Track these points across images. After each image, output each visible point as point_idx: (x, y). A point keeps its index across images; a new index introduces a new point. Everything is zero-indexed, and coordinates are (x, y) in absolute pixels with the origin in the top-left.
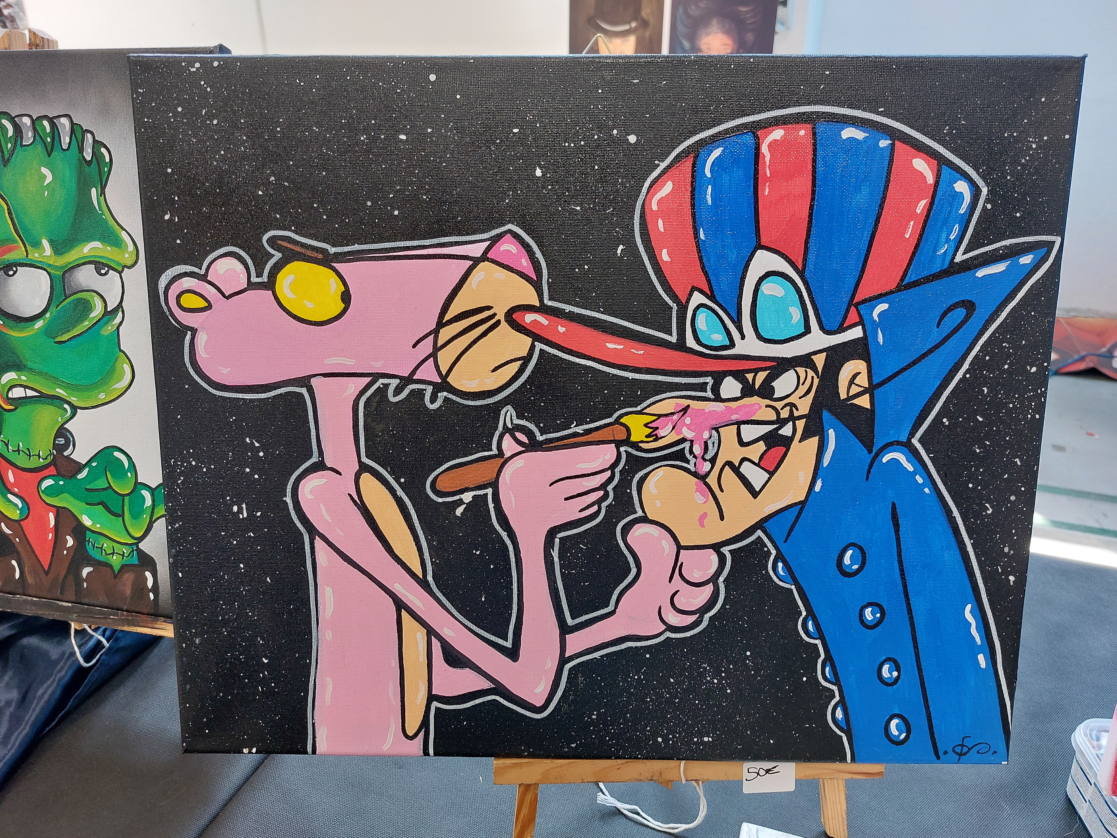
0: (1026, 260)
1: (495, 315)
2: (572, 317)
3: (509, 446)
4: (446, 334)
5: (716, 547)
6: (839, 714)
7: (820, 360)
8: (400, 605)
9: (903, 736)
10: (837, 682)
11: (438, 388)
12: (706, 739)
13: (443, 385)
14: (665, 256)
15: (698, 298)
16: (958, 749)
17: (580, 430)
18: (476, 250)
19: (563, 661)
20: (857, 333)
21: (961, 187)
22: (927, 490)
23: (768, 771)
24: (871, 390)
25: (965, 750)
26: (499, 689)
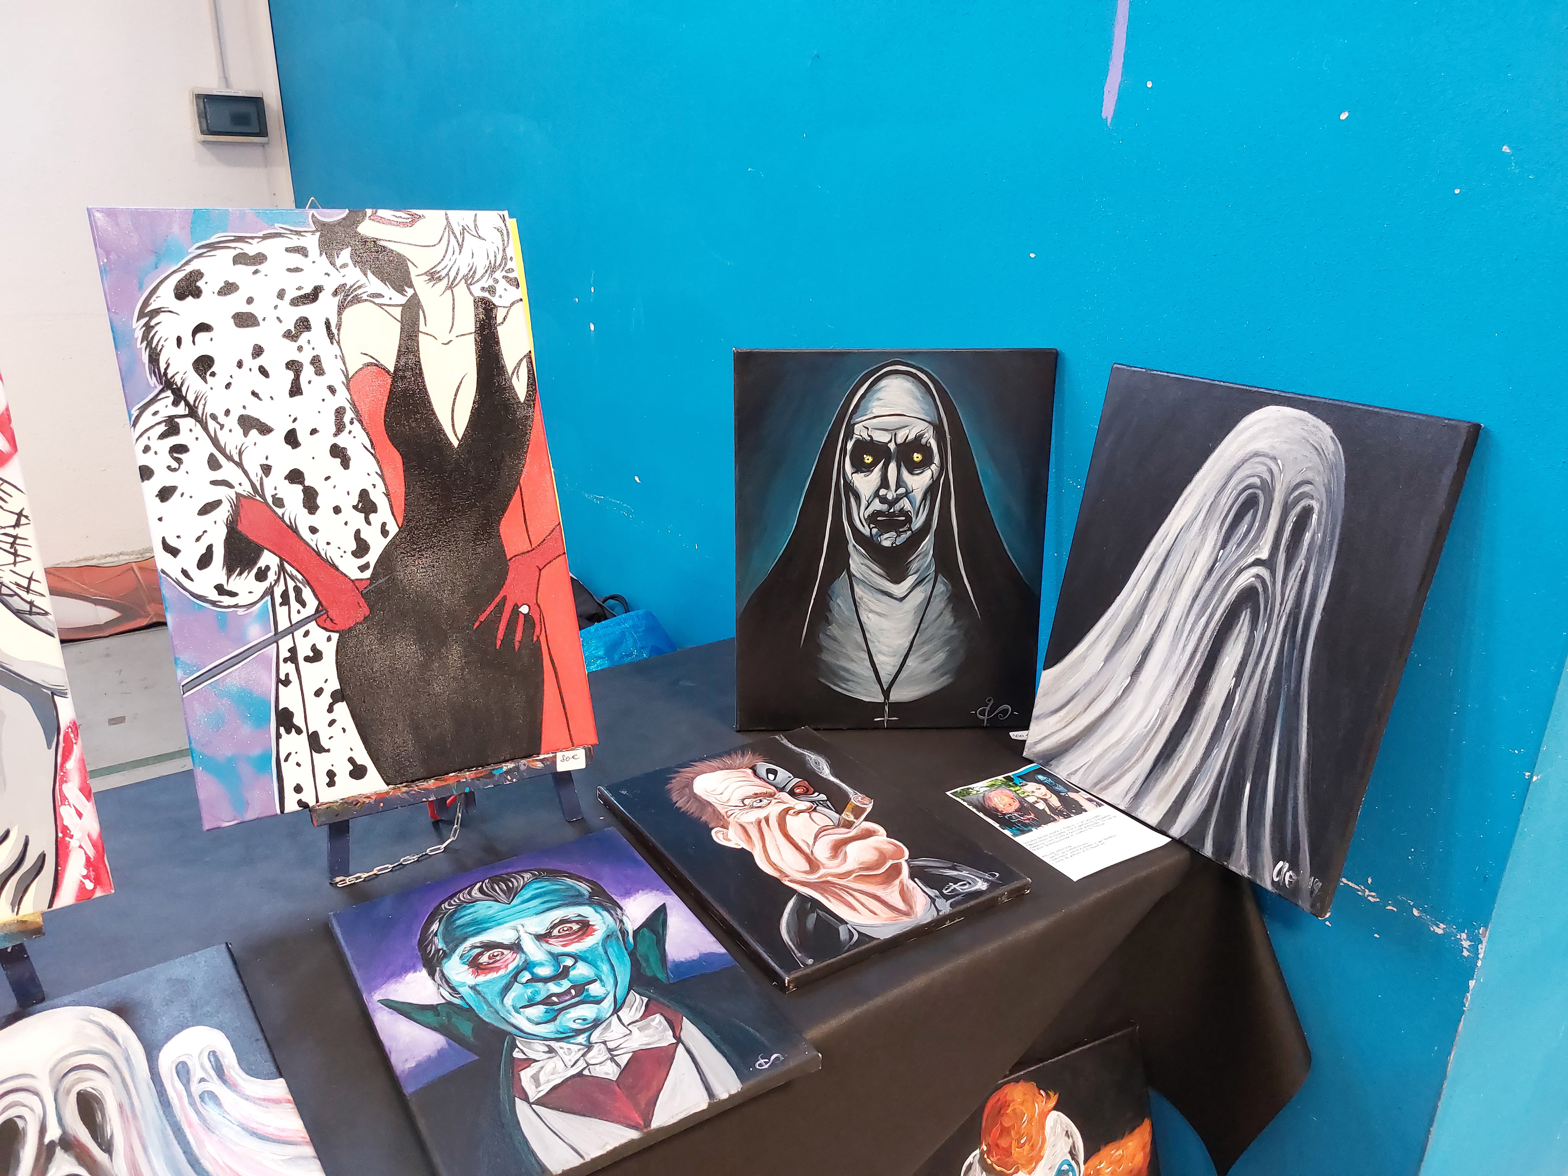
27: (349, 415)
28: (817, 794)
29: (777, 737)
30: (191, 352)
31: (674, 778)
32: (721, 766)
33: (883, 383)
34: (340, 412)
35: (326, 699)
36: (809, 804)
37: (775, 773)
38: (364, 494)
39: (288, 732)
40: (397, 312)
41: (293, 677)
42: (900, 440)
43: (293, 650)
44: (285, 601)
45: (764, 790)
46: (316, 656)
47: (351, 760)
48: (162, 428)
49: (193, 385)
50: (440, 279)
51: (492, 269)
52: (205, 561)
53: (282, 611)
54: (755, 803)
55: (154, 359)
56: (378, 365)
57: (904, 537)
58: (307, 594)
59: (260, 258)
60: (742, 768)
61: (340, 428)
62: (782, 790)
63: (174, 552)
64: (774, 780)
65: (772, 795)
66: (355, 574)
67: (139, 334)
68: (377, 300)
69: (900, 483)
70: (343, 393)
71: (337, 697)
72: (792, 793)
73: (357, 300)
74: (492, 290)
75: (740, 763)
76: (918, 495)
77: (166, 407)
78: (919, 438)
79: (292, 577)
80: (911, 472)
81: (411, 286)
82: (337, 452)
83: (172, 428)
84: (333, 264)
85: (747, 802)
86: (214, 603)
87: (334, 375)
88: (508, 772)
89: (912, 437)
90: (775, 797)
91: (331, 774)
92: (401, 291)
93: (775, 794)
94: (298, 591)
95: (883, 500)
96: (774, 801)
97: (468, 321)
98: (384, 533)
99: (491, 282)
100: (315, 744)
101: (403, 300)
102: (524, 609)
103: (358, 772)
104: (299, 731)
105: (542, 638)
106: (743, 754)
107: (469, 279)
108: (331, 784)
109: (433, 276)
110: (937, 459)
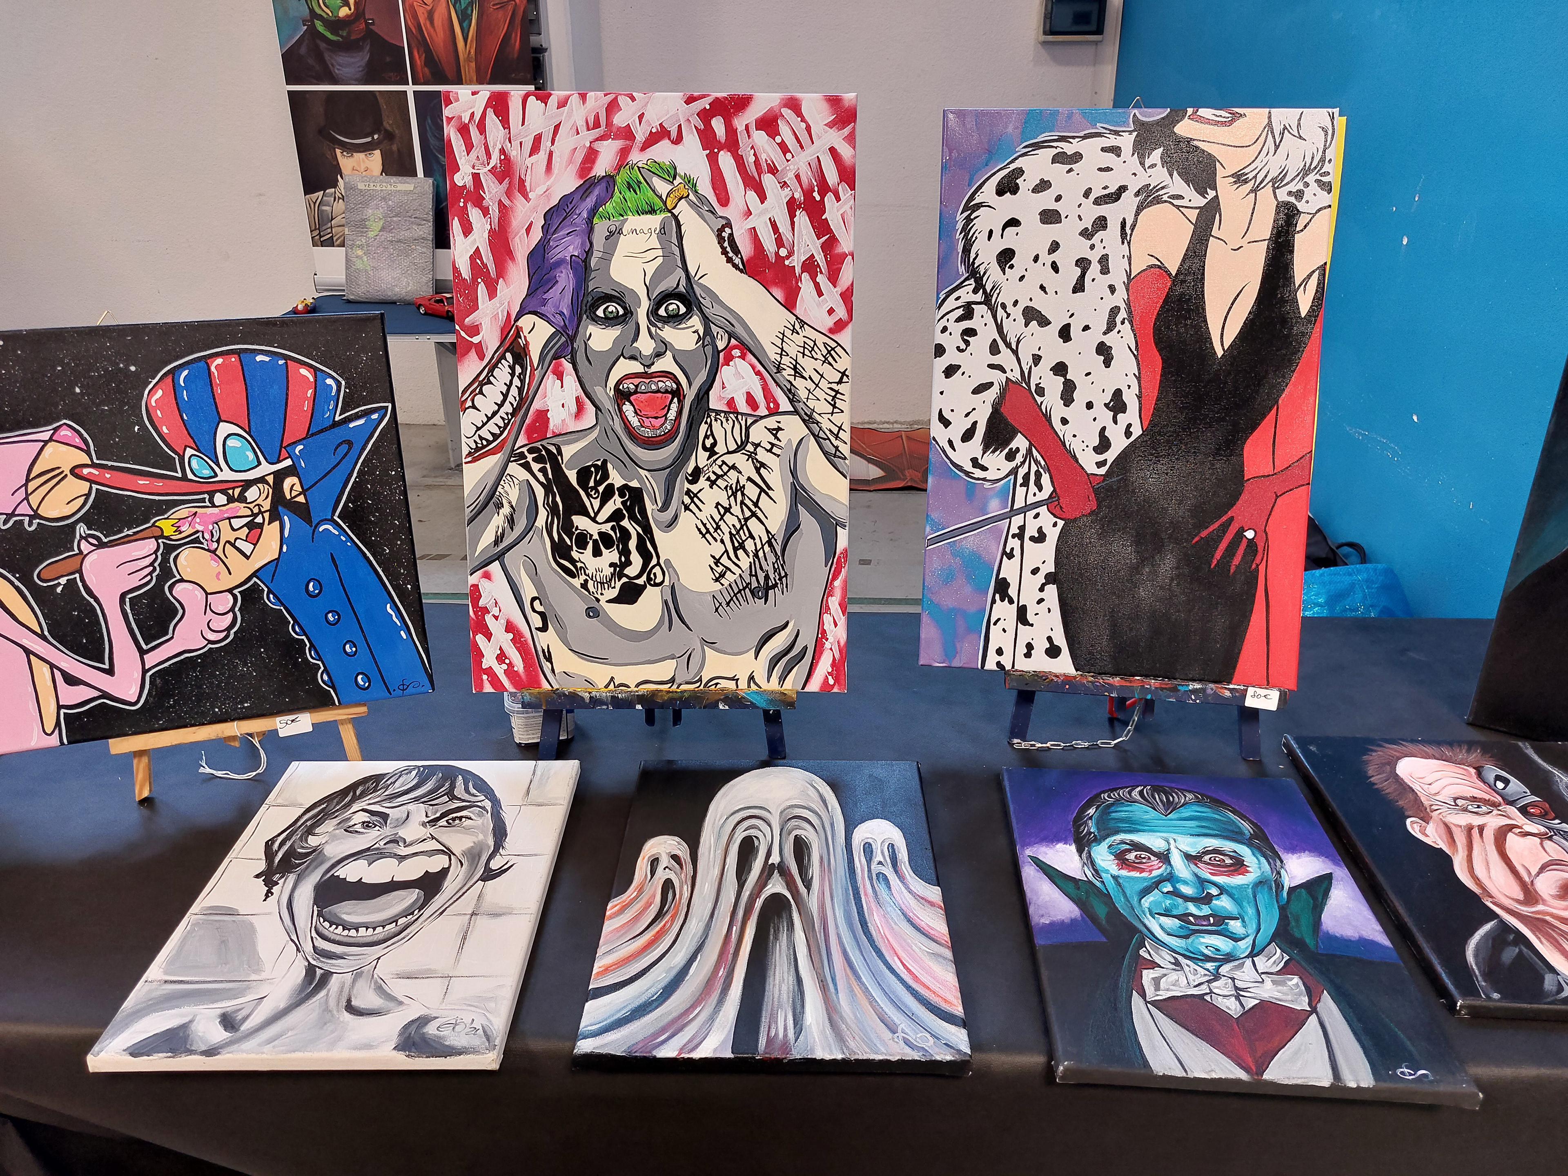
0: (375, 416)
1: (63, 472)
2: (112, 468)
3: (85, 547)
4: (32, 486)
5: (230, 591)
6: (325, 677)
7: (270, 479)
8: (28, 652)
9: (367, 684)
10: (320, 659)
11: (32, 518)
12: (246, 705)
13: (36, 515)
14: (165, 430)
15: (189, 452)
16: (401, 687)
17: (130, 532)
18: (46, 436)
19: (145, 672)
20: (288, 462)
21: (329, 381)
22: (349, 544)
23: (292, 721)
24: (304, 492)
25: (405, 687)
26: (105, 695)
27: (1123, 314)
28: (1557, 821)
29: (1520, 744)
30: (999, 244)
31: (1375, 751)
32: (1437, 756)
34: (1115, 311)
35: (1040, 578)
36: (1543, 829)
37: (1506, 782)
38: (1118, 393)
39: (1002, 600)
40: (1193, 215)
41: (1017, 552)
43: (1022, 528)
44: (1026, 483)
45: (1487, 797)
46: (1040, 538)
47: (1049, 639)
48: (960, 312)
49: (993, 274)
50: (1246, 182)
51: (1306, 171)
52: (968, 436)
53: (1021, 491)
54: (1470, 807)
55: (967, 250)
56: (1161, 267)
58: (1045, 479)
59: (1077, 157)
60: (1464, 764)
61: (1111, 327)
62: (1512, 803)
63: (946, 423)
64: (1504, 789)
65: (1495, 805)
66: (1091, 469)
67: (960, 226)
68: (1176, 202)
70: (1121, 293)
71: (1050, 578)
72: (1524, 811)
73: (1158, 201)
74: (1299, 195)
75: (1462, 759)
77: (967, 294)
79: (1037, 462)
81: (1215, 188)
82: (1103, 350)
83: (968, 313)
84: (1142, 164)
85: (1459, 802)
86: (967, 474)
87: (1118, 276)
88: (1194, 691)
90: (1500, 808)
91: (1030, 647)
92: (1203, 193)
93: (1500, 805)
94: (1038, 475)
96: (1495, 812)
97: (1264, 227)
98: (1128, 434)
99: (1300, 186)
100: (1022, 616)
101: (1202, 202)
102: (1250, 534)
103: (1053, 651)
104: (1011, 602)
105: (1262, 568)
106: (1469, 751)
107: (1277, 183)
108: (1028, 655)
109: (1239, 178)
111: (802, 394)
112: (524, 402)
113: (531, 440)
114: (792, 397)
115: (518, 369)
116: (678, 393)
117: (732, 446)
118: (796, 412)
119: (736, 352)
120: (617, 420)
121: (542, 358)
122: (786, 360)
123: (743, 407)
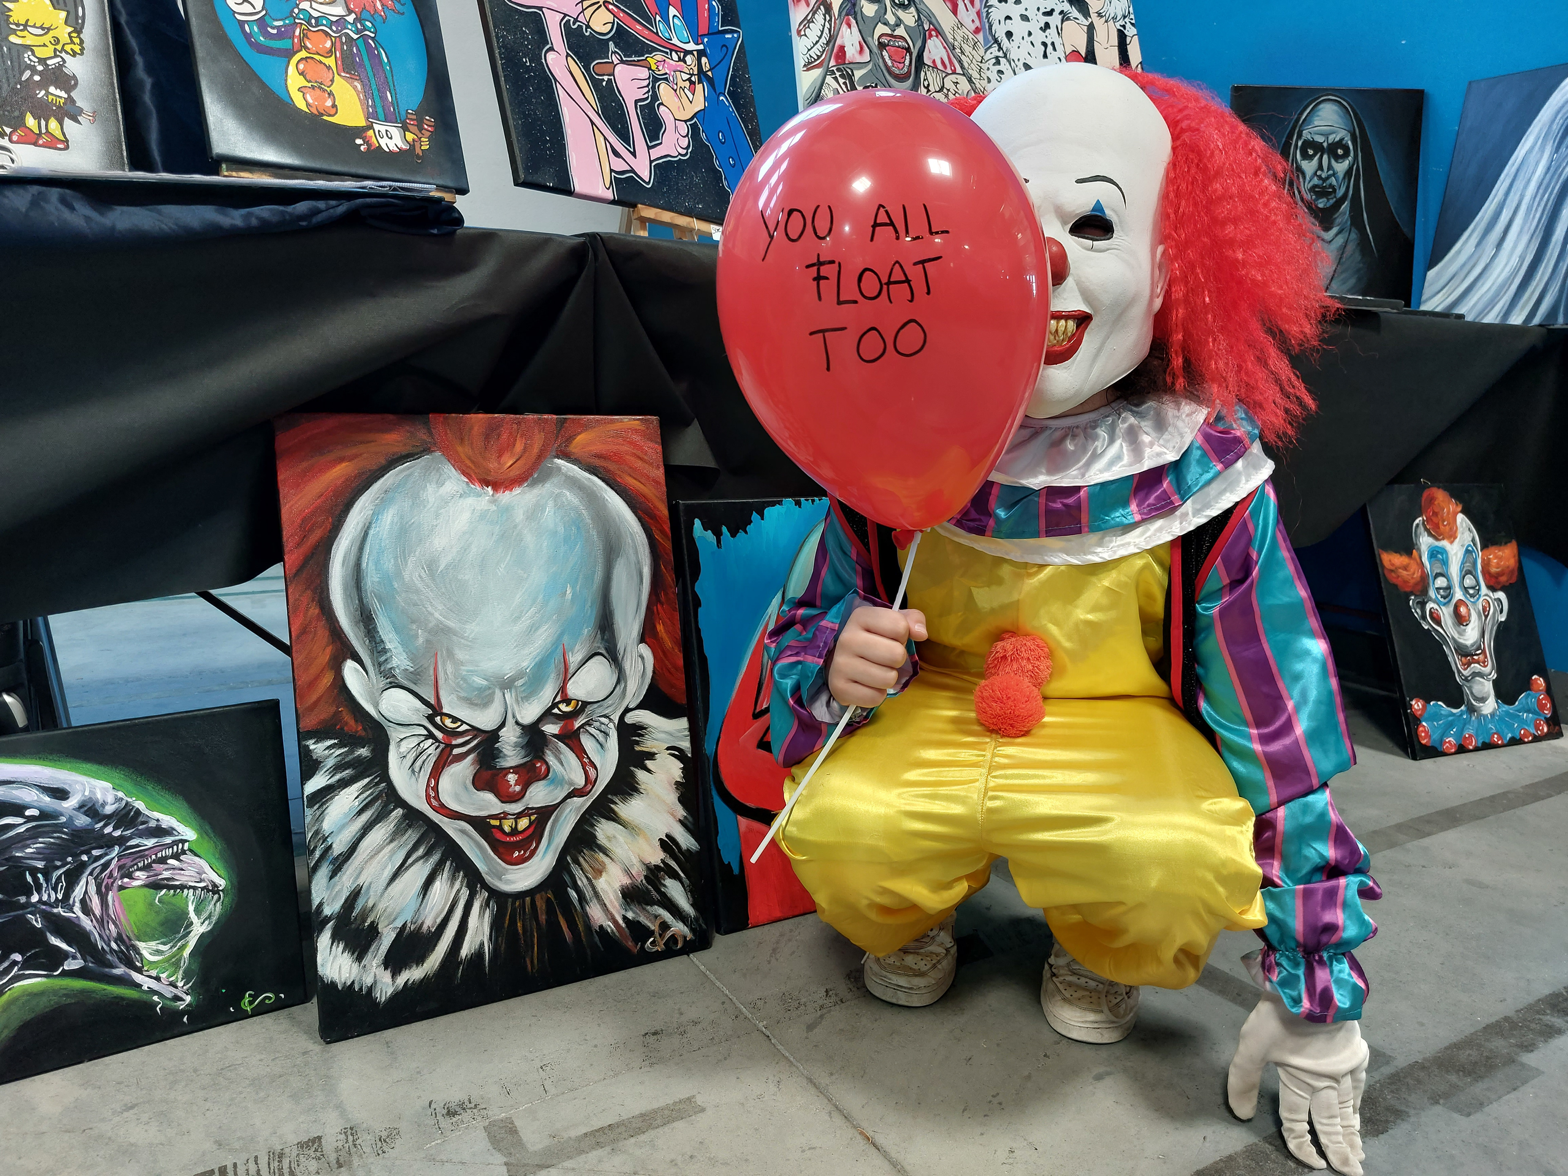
4: (585, 4)
5: (685, 122)
7: (695, 54)
11: (587, 27)
12: (700, 206)
13: (589, 26)
15: (658, 17)
20: (702, 46)
21: (714, 3)
22: (733, 114)
24: (711, 70)
30: (1004, 28)
33: (1321, 106)
40: (1085, 28)
42: (1330, 142)
48: (994, 61)
49: (1005, 43)
50: (1102, 17)
51: (1124, 17)
55: (990, 28)
56: (1078, 52)
57: (1332, 202)
67: (984, 15)
68: (1077, 21)
69: (1330, 167)
70: (1063, 62)
73: (1068, 19)
74: (1124, 26)
76: (1341, 175)
78: (1342, 140)
80: (1336, 161)
81: (1090, 17)
89: (1337, 139)
92: (1086, 18)
95: (1320, 177)
97: (1115, 40)
99: (1123, 23)
101: (1088, 24)
107: (1114, 20)
109: (1099, 14)
110: (1352, 154)
111: (966, 65)
112: (832, 39)
113: (838, 64)
114: (962, 67)
115: (828, 18)
116: (908, 50)
117: (938, 89)
118: (964, 75)
119: (933, 33)
120: (881, 60)
121: (840, 14)
122: (956, 43)
123: (940, 66)
